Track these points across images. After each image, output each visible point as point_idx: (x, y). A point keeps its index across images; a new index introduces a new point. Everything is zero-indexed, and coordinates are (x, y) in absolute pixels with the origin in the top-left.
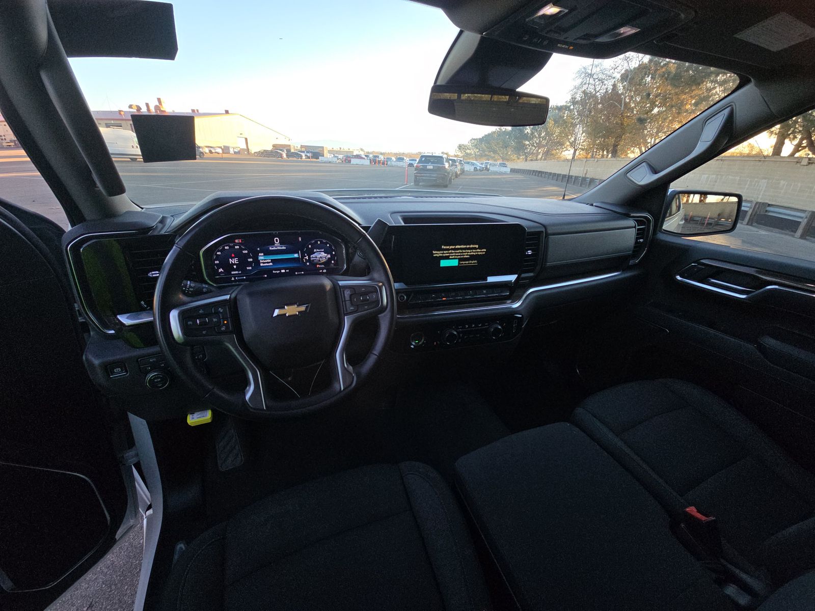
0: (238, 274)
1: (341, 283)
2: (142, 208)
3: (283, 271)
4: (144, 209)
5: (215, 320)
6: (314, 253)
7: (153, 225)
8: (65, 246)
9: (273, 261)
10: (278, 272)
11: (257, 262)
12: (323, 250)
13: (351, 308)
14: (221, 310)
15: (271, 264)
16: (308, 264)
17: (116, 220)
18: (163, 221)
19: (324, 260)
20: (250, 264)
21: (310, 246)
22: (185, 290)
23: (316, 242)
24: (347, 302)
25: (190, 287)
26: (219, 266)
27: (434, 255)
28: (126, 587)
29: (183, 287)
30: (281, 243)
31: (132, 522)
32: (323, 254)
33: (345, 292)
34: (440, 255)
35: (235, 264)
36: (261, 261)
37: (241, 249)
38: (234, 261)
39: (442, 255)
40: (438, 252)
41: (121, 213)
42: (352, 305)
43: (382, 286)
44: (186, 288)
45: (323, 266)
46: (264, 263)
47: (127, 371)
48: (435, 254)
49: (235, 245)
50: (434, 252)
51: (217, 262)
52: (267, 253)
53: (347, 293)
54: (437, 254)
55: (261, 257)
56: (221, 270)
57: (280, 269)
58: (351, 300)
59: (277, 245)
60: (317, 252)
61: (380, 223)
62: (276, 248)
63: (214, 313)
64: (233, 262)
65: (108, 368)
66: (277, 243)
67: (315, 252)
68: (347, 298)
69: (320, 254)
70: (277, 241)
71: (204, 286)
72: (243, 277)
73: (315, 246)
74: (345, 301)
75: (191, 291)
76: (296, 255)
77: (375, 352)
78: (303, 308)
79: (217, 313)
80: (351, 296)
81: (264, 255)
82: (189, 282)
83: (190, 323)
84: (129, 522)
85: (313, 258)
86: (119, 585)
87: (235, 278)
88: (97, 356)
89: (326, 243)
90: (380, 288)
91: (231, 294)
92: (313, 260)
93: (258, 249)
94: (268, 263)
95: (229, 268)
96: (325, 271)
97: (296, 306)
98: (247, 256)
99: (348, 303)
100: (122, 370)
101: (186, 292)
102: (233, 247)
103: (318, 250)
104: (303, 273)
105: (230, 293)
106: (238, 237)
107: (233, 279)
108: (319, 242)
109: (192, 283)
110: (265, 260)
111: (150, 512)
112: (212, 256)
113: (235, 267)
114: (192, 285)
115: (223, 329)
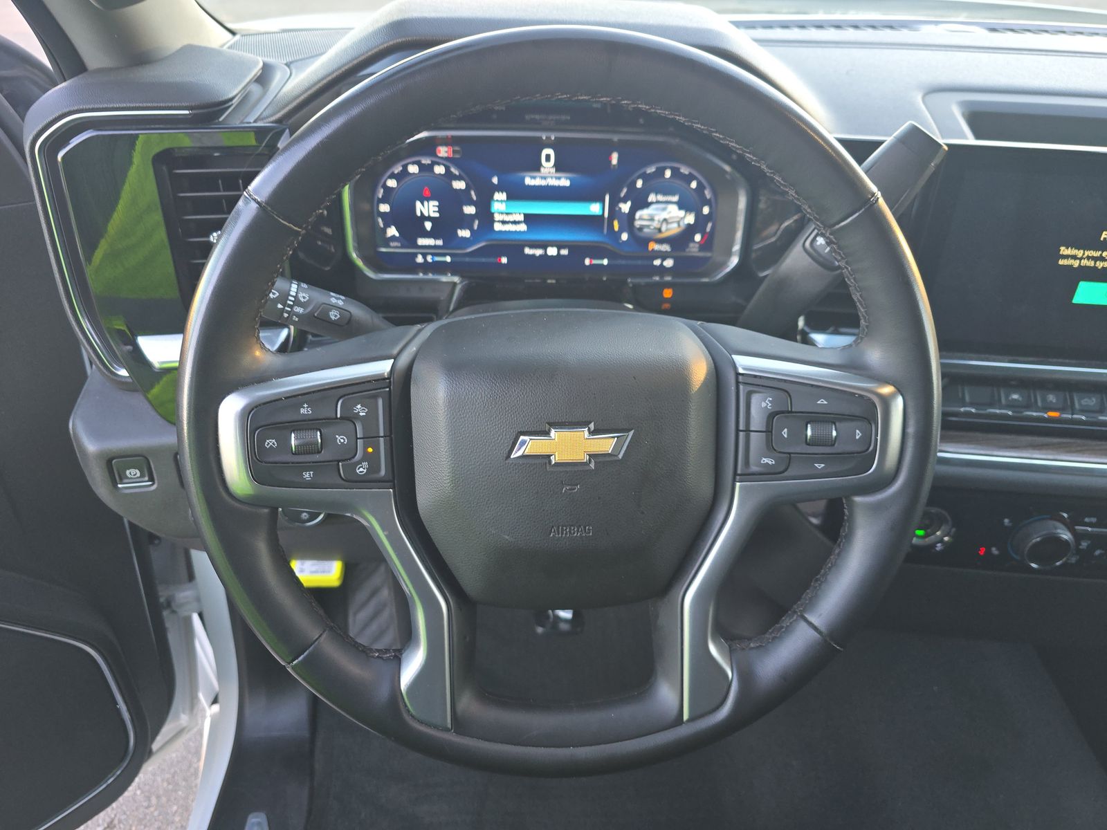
0: (435, 247)
1: (744, 363)
2: (233, 33)
3: (552, 251)
4: (237, 37)
5: (341, 439)
6: (648, 205)
7: (231, 96)
8: (31, 138)
9: (529, 219)
10: (539, 252)
11: (486, 216)
12: (675, 198)
13: (765, 460)
14: (360, 410)
15: (523, 227)
16: (625, 237)
17: (150, 74)
18: (263, 78)
19: (673, 229)
20: (466, 222)
21: (639, 184)
22: (283, 310)
23: (661, 172)
24: (752, 434)
25: (297, 302)
26: (389, 219)
27: (1061, 262)
28: (175, 808)
29: (276, 301)
30: (559, 167)
31: (184, 719)
32: (674, 212)
33: (755, 399)
34: (1085, 262)
35: (429, 218)
36: (497, 217)
37: (449, 176)
38: (429, 208)
39: (1091, 263)
40: (1080, 253)
41: (169, 53)
42: (770, 447)
43: (893, 396)
44: (285, 304)
45: (666, 248)
46: (504, 222)
47: (152, 479)
48: (1067, 257)
49: (434, 163)
50: (1064, 251)
51: (384, 208)
52: (518, 193)
53: (761, 405)
54: (1074, 257)
55: (499, 203)
56: (392, 231)
57: (544, 245)
58: (768, 431)
59: (548, 175)
60: (658, 202)
61: (916, 140)
62: (543, 183)
63: (342, 418)
64: (426, 215)
65: (114, 465)
66: (548, 166)
67: (652, 203)
68: (757, 421)
69: (664, 209)
70: (548, 158)
71: (333, 301)
72: (444, 255)
73: (655, 184)
74: (748, 431)
75: (298, 315)
76: (595, 209)
77: (813, 619)
78: (606, 444)
79: (350, 418)
80: (771, 416)
81: (509, 198)
82: (294, 287)
83: (271, 443)
84: (178, 719)
85: (641, 219)
86: (164, 799)
87: (424, 256)
88: (96, 434)
89: (690, 178)
90: (886, 402)
91: (395, 358)
92: (641, 229)
93: (495, 180)
94: (515, 222)
95: (411, 226)
96: (669, 263)
97: (586, 433)
98: (463, 197)
99: (756, 440)
100: (142, 475)
101: (286, 315)
102: (429, 168)
103: (660, 198)
104: (605, 262)
105: (395, 352)
106: (446, 142)
107: (420, 259)
108: (668, 174)
109: (304, 290)
110: (507, 214)
111: (216, 708)
112: (374, 191)
113: (428, 225)
114: (301, 295)
115: (362, 470)
